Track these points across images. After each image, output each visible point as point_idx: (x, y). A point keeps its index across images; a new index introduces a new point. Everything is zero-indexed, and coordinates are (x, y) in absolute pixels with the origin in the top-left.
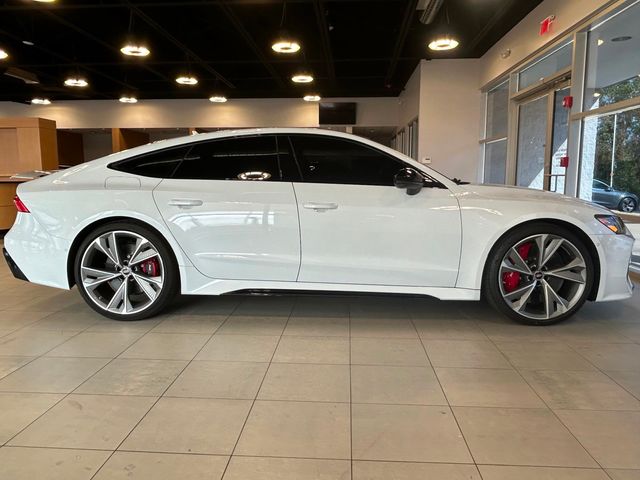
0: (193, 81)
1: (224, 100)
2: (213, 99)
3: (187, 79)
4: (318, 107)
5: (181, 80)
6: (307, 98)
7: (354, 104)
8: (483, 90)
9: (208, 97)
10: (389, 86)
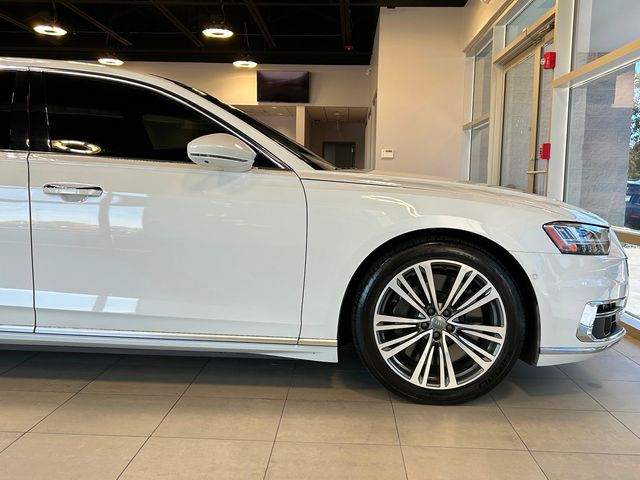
0: (60, 32)
3: (49, 28)
4: (255, 77)
5: (41, 29)
6: (238, 64)
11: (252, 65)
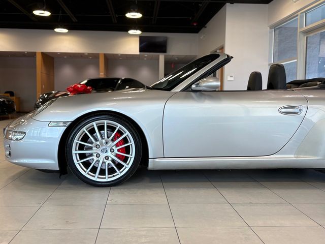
1: (65, 31)
2: (57, 30)
4: (138, 39)
6: (131, 32)
7: (166, 37)
8: (271, 28)
9: (53, 28)
10: (195, 25)
11: (139, 32)
